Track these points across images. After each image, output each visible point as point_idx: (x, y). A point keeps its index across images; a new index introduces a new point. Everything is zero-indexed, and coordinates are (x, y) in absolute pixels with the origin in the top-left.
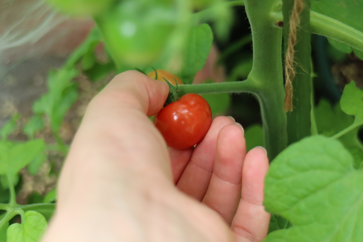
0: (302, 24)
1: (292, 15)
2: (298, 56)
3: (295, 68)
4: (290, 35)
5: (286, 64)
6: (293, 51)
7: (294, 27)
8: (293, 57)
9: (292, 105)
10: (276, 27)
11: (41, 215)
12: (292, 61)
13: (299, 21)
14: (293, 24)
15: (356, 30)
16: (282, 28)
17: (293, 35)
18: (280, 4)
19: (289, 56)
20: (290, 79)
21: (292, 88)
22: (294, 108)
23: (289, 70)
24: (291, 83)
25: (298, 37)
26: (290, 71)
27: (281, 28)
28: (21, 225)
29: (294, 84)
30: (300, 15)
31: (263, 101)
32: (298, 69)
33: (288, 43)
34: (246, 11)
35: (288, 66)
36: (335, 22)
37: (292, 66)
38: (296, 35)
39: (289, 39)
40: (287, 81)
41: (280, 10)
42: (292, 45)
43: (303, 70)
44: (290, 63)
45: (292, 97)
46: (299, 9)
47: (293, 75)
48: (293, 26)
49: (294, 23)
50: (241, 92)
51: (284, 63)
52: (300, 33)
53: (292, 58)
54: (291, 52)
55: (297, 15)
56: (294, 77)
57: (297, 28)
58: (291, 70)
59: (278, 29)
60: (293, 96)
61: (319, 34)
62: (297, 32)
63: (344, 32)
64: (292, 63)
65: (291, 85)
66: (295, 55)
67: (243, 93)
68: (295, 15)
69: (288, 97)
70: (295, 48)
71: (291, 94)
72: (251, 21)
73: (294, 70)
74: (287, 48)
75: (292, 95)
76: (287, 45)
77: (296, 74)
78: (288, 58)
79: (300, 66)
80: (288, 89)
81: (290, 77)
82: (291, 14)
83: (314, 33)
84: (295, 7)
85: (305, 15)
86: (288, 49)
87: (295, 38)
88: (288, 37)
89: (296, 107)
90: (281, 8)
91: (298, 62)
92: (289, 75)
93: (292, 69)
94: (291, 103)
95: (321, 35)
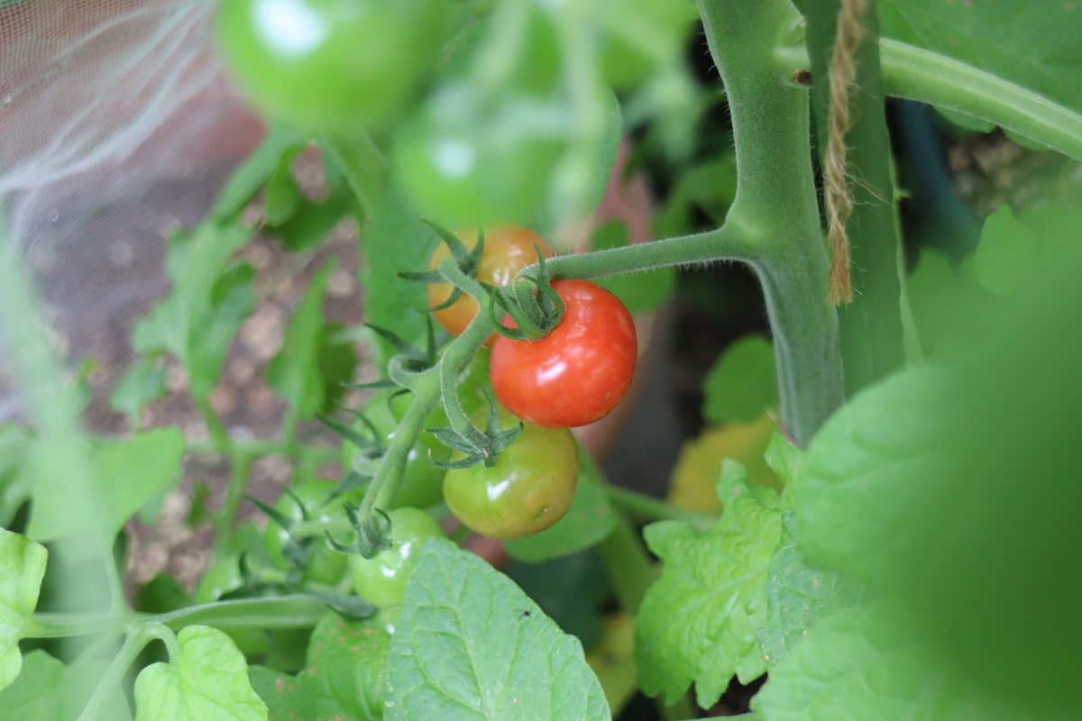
0: (861, 78)
1: (835, 59)
2: (856, 160)
3: (850, 192)
4: (831, 109)
5: (828, 183)
6: (843, 147)
7: (842, 88)
8: (845, 163)
9: (849, 286)
10: (792, 85)
11: (221, 635)
12: (841, 173)
13: (853, 72)
14: (839, 81)
15: (1002, 80)
16: (807, 88)
17: (841, 107)
18: (798, 27)
19: (834, 163)
20: (839, 220)
21: (846, 243)
22: (856, 293)
23: (835, 197)
24: (842, 229)
25: (852, 111)
26: (839, 201)
27: (805, 88)
28: (171, 667)
29: (850, 230)
30: (855, 57)
31: (770, 279)
32: (858, 193)
33: (829, 127)
34: (710, 49)
35: (832, 187)
36: (947, 62)
37: (842, 188)
38: (847, 109)
39: (829, 119)
40: (832, 227)
41: (801, 41)
42: (839, 132)
43: (873, 194)
44: (836, 179)
45: (848, 266)
46: (850, 42)
47: (846, 209)
48: (838, 85)
49: (840, 79)
50: (713, 259)
51: (822, 179)
52: (856, 102)
53: (842, 167)
54: (837, 150)
55: (847, 56)
56: (849, 214)
57: (850, 89)
58: (842, 198)
59: (798, 90)
60: (851, 264)
61: (907, 97)
62: (851, 99)
63: (971, 89)
64: (843, 179)
65: (844, 236)
66: (848, 158)
67: (716, 263)
68: (841, 57)
69: (837, 268)
70: (848, 139)
71: (844, 258)
72: (726, 76)
73: (849, 196)
74: (826, 140)
75: (848, 260)
76: (826, 135)
77: (856, 207)
78: (831, 166)
79: (864, 184)
80: (837, 246)
81: (840, 215)
82: (830, 55)
83: (892, 95)
84: (840, 37)
85: (867, 55)
86: (831, 145)
87: (846, 116)
88: (827, 112)
89: (861, 290)
90: (803, 35)
91: (857, 174)
92: (836, 209)
93: (844, 194)
94: (848, 281)
95: (912, 99)
